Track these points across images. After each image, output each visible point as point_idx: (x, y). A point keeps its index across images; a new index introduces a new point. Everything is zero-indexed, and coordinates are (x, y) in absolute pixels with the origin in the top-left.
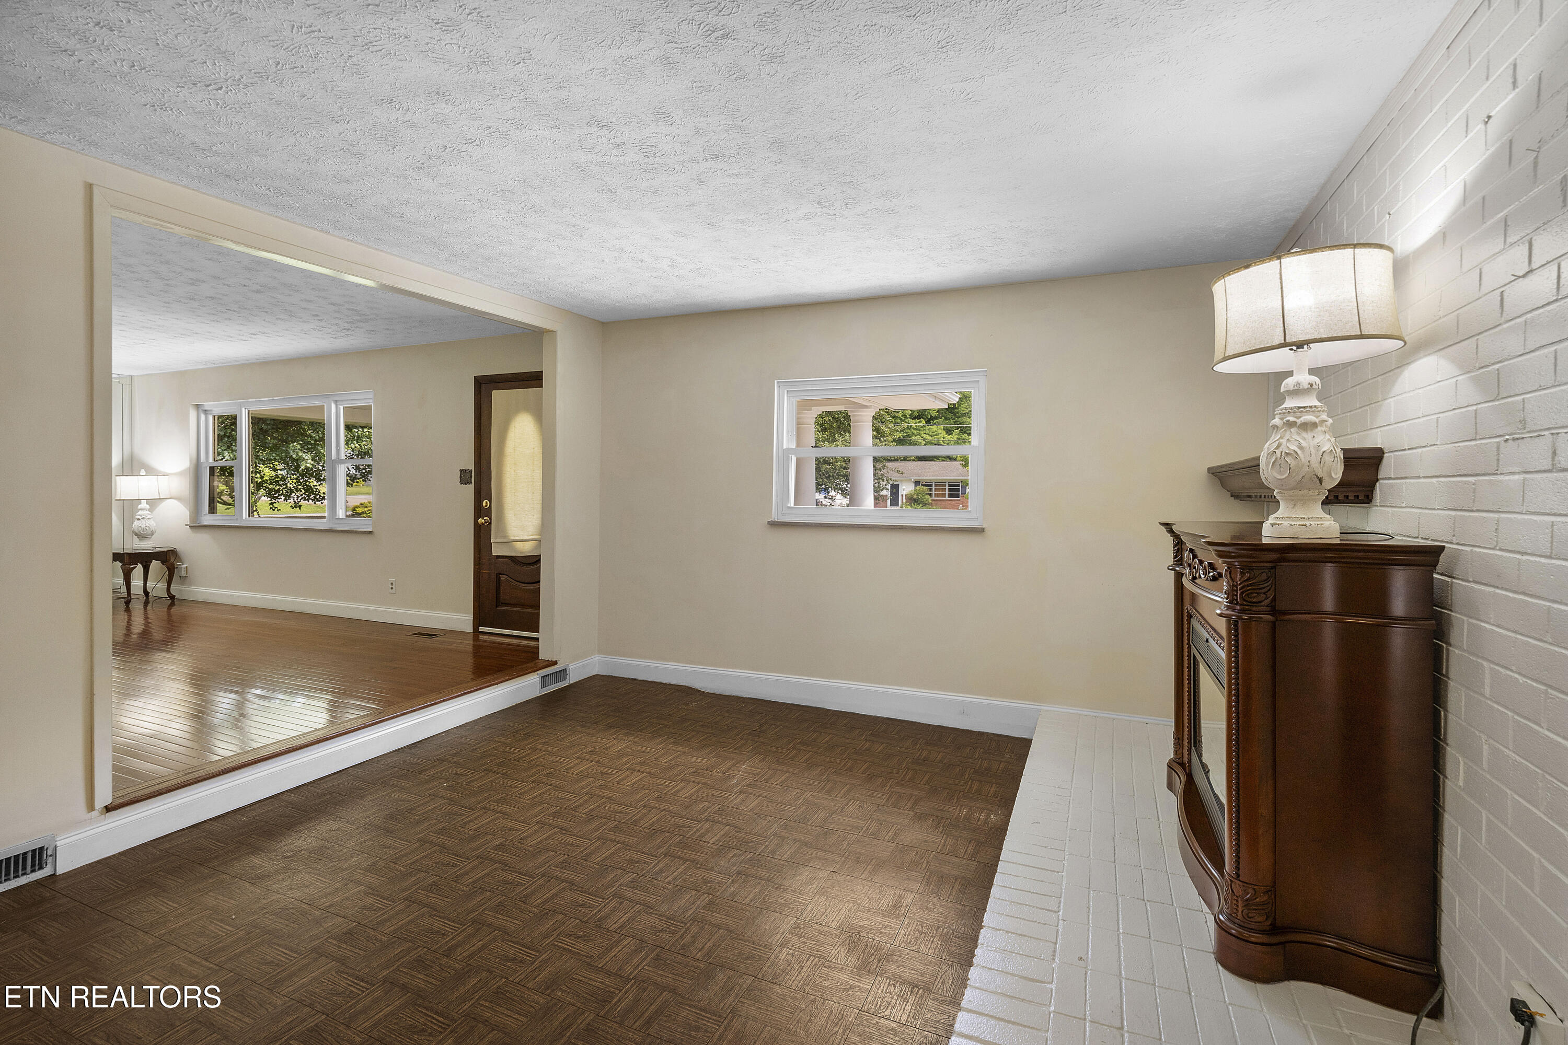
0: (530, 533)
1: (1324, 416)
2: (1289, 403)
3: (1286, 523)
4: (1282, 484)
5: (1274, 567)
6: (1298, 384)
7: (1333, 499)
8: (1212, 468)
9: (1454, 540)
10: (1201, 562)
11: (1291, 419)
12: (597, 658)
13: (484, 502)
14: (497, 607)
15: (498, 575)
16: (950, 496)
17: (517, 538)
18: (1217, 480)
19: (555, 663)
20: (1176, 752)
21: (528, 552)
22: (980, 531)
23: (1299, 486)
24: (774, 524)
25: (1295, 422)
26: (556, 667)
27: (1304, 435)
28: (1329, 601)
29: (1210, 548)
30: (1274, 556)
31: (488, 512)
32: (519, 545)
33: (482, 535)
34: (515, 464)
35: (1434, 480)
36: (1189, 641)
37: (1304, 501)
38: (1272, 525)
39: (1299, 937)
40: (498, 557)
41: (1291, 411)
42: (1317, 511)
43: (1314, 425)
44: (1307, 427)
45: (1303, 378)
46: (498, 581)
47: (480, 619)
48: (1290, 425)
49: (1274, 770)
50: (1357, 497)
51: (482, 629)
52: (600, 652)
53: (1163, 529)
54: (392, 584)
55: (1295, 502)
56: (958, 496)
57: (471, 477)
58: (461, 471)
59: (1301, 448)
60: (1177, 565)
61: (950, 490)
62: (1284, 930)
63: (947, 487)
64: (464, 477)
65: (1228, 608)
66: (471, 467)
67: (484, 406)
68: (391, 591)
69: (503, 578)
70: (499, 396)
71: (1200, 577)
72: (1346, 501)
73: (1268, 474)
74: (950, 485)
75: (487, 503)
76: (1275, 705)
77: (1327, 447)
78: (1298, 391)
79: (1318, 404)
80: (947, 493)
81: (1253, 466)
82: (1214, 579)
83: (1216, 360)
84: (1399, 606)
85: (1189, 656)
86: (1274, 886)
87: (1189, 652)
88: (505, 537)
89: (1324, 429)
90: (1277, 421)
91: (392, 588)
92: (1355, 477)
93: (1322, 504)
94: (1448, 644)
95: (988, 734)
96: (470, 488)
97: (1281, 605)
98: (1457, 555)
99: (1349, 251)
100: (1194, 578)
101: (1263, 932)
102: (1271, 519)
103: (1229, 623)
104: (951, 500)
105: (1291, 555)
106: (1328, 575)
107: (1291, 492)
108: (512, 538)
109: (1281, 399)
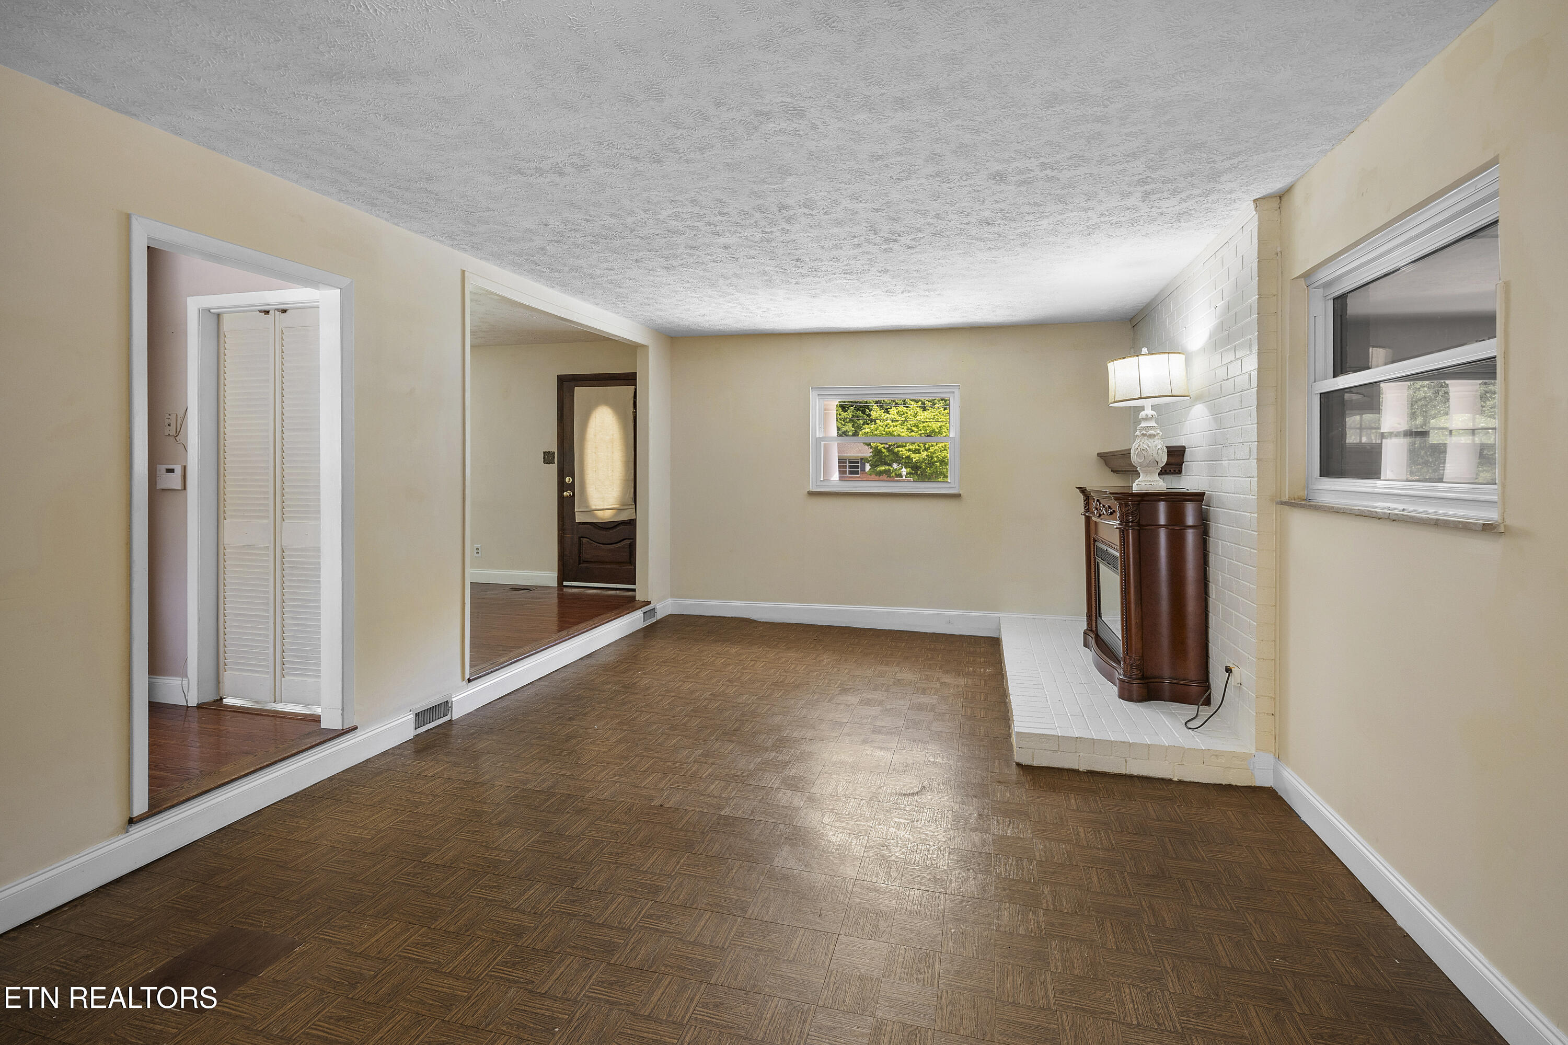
0: (611, 503)
1: (1158, 431)
2: (1143, 424)
3: (1143, 484)
4: (1141, 465)
5: (1139, 504)
6: (1147, 415)
7: (1164, 472)
8: (1100, 453)
9: (1210, 490)
10: (1104, 506)
11: (1144, 432)
12: (670, 601)
13: (567, 478)
14: (579, 564)
15: (580, 538)
16: (851, 473)
17: (598, 508)
18: (1103, 462)
19: (649, 603)
20: (1088, 624)
21: (610, 518)
22: (957, 496)
23: (1148, 465)
24: (812, 494)
25: (1146, 434)
26: (650, 606)
27: (1150, 440)
28: (1162, 520)
29: (1111, 496)
30: (1139, 498)
31: (572, 487)
32: (599, 513)
33: (566, 506)
34: (596, 448)
35: (1203, 463)
36: (1094, 555)
37: (1151, 473)
38: (1137, 485)
39: (1153, 680)
40: (580, 523)
41: (1144, 428)
42: (1157, 477)
43: (1154, 436)
44: (1151, 436)
45: (1148, 412)
46: (580, 544)
47: (563, 575)
48: (1144, 435)
49: (1141, 600)
50: (1175, 471)
51: (565, 583)
52: (672, 596)
53: (1078, 491)
54: (477, 549)
55: (1146, 473)
56: (857, 473)
57: (554, 458)
58: (545, 453)
59: (1149, 447)
60: (1087, 512)
61: (850, 467)
62: (1147, 678)
63: (848, 464)
64: (548, 458)
65: (1119, 524)
66: (554, 449)
67: (566, 401)
68: (477, 555)
69: (584, 540)
70: (581, 393)
71: (1103, 514)
72: (1170, 473)
73: (1134, 459)
74: (850, 462)
75: (569, 479)
76: (1140, 570)
77: (1159, 447)
78: (1146, 419)
79: (1156, 425)
80: (848, 470)
81: (1126, 454)
82: (1111, 513)
83: (1110, 402)
84: (1190, 520)
85: (1095, 562)
86: (1143, 657)
87: (1095, 560)
88: (587, 507)
89: (1158, 437)
90: (1138, 433)
91: (477, 553)
92: (1173, 460)
93: (1159, 474)
94: (1209, 537)
95: (967, 636)
96: (554, 468)
97: (1143, 522)
98: (1210, 497)
99: (1166, 355)
100: (1100, 515)
101: (1139, 679)
102: (1137, 482)
103: (1120, 532)
104: (852, 477)
105: (1146, 498)
106: (1162, 507)
107: (1145, 468)
108: (594, 507)
109: (1139, 422)
